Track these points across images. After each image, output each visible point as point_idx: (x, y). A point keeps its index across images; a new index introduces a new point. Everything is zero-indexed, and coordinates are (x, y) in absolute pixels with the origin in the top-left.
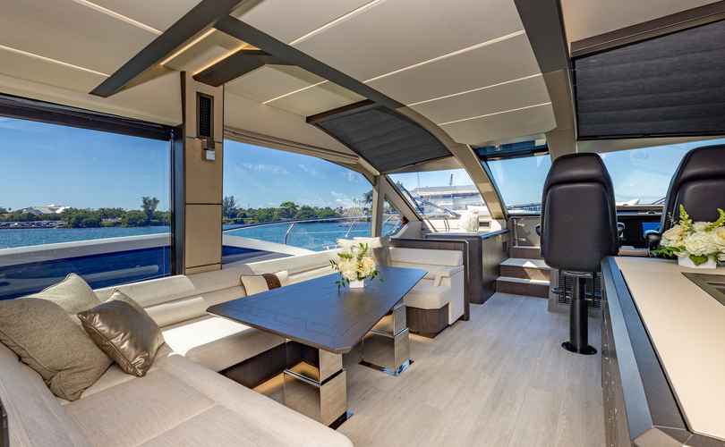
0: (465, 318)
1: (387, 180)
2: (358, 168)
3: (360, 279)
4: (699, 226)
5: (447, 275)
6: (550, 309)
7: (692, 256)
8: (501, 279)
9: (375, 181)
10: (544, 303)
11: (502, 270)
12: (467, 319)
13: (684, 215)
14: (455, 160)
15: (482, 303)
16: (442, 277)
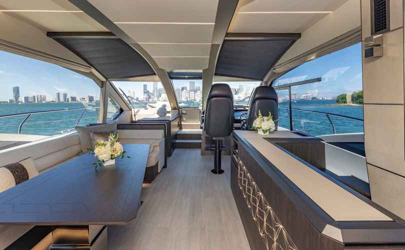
0: (165, 167)
1: (111, 84)
2: (90, 75)
3: (112, 159)
4: (265, 118)
5: (158, 144)
6: (202, 154)
7: (263, 130)
8: (177, 141)
9: (102, 85)
10: (199, 151)
11: (178, 137)
12: (166, 167)
13: (260, 114)
14: (157, 77)
15: (170, 156)
16: (154, 146)
